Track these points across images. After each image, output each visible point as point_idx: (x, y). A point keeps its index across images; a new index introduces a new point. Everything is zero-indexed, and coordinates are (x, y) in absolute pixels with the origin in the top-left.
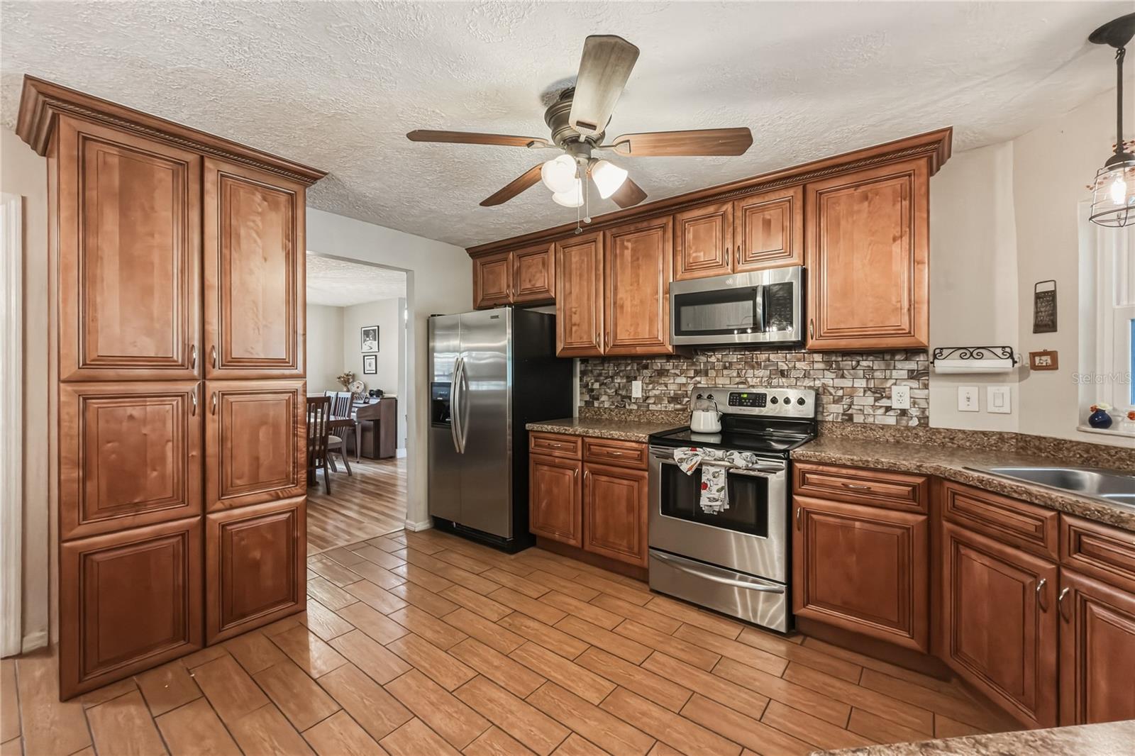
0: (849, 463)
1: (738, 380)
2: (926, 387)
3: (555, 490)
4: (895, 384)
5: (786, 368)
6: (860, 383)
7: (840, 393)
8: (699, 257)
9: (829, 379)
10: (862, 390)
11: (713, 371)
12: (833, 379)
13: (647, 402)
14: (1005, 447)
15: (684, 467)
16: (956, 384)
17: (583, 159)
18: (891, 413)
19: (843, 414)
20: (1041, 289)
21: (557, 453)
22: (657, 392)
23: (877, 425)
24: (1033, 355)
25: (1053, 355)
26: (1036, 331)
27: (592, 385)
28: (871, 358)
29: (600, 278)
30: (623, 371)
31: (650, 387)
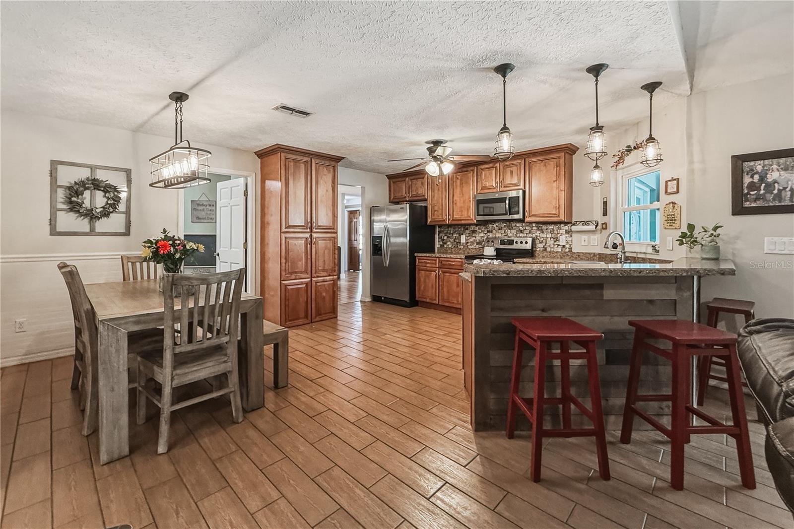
1: (504, 234)
2: (571, 236)
3: (427, 280)
4: (561, 235)
5: (522, 229)
6: (549, 235)
7: (542, 239)
8: (487, 184)
10: (550, 238)
11: (494, 230)
12: (539, 233)
13: (467, 244)
14: (595, 258)
16: (581, 235)
17: (439, 162)
18: (559, 247)
19: (543, 248)
20: (604, 200)
21: (428, 265)
22: (471, 240)
23: (554, 251)
24: (603, 224)
26: (603, 216)
27: (444, 237)
28: (553, 225)
29: (447, 192)
30: (457, 231)
31: (469, 238)
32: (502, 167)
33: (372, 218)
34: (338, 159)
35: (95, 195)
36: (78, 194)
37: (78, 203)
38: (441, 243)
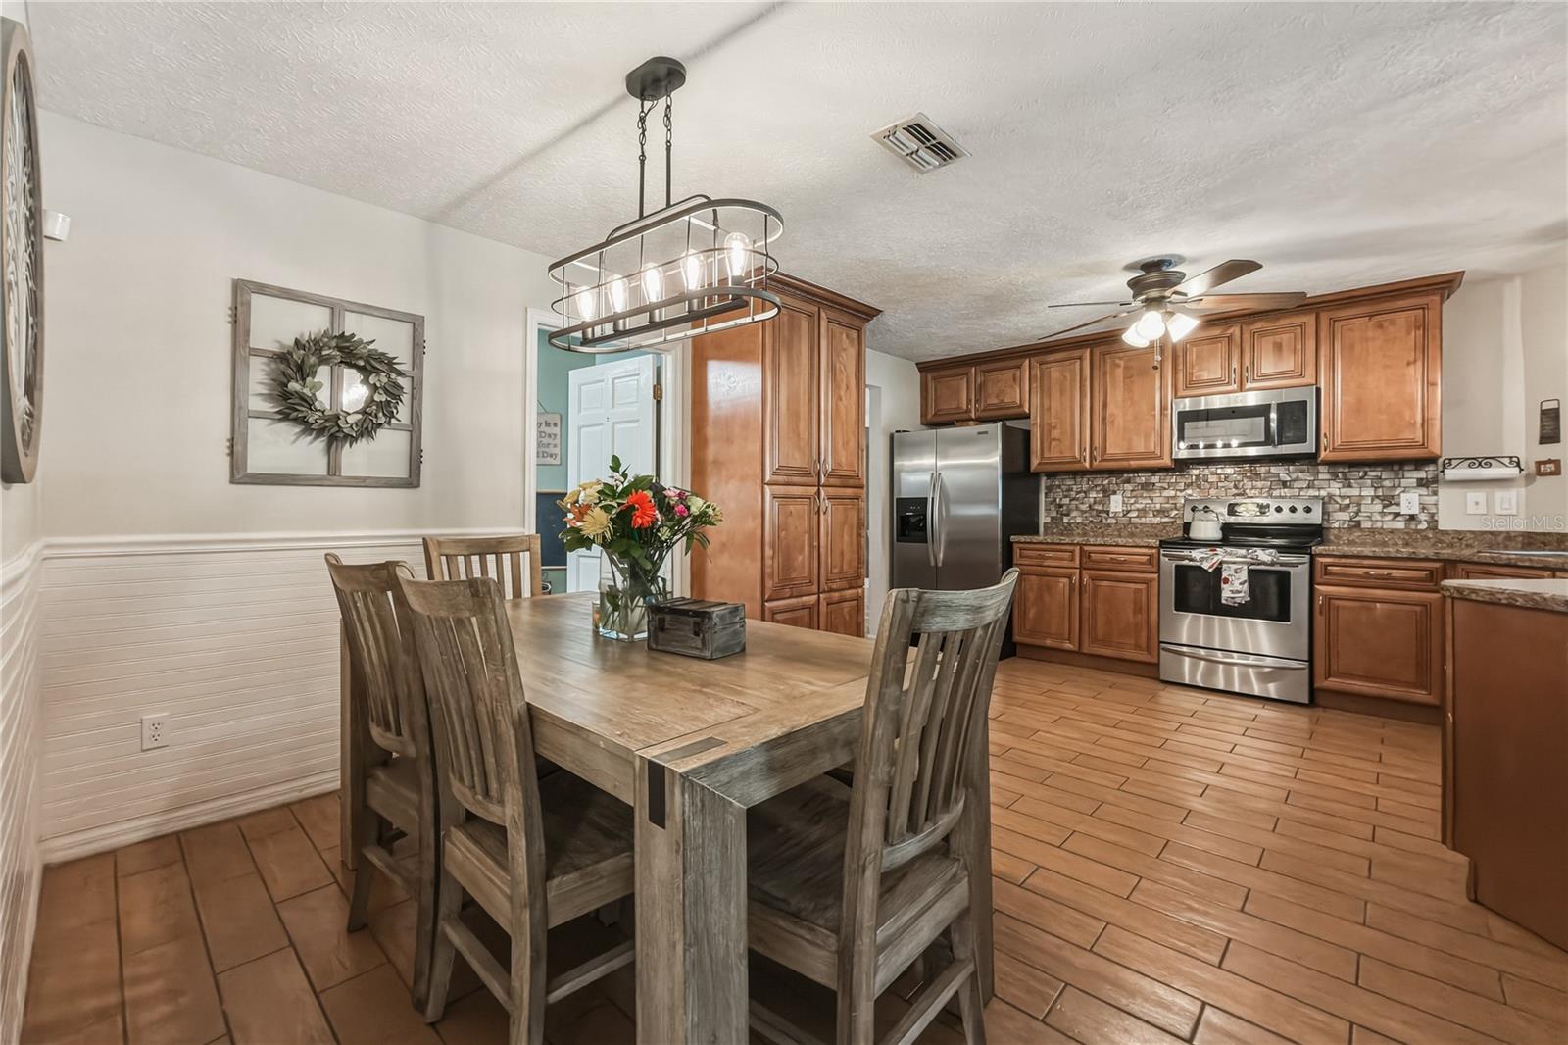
0: (1370, 554)
1: (1234, 491)
2: (1435, 493)
3: (1047, 598)
4: (1404, 492)
5: (1289, 479)
6: (1369, 492)
7: (1347, 501)
8: (1203, 375)
9: (1335, 488)
10: (1370, 498)
11: (1206, 483)
12: (1339, 488)
13: (1129, 515)
15: (1205, 565)
16: (1465, 490)
18: (1399, 518)
19: (1351, 521)
20: (1546, 406)
21: (1047, 562)
22: (1140, 506)
23: (1385, 529)
24: (1539, 463)
25: (1557, 462)
26: (1541, 443)
27: (1061, 499)
28: (1379, 468)
29: (1085, 396)
30: (1099, 485)
31: (1132, 501)
32: (1247, 337)
33: (897, 463)
34: (869, 313)
35: (340, 378)
36: (303, 372)
37: (302, 398)
38: (1054, 514)
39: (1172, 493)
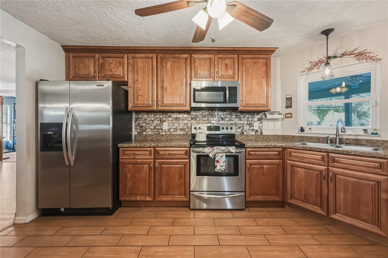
0: (263, 147)
1: (207, 121)
2: (262, 123)
4: (254, 122)
5: (224, 117)
7: (240, 125)
8: (201, 73)
10: (246, 124)
11: (198, 118)
12: (238, 121)
13: (170, 131)
14: (279, 139)
15: (211, 155)
16: (268, 122)
18: (254, 131)
19: (241, 132)
20: (287, 97)
22: (174, 127)
23: (250, 135)
24: (286, 114)
26: (286, 108)
27: (142, 124)
28: (248, 114)
30: (158, 118)
31: (172, 125)
32: (216, 59)
38: (139, 131)
39: (186, 122)
